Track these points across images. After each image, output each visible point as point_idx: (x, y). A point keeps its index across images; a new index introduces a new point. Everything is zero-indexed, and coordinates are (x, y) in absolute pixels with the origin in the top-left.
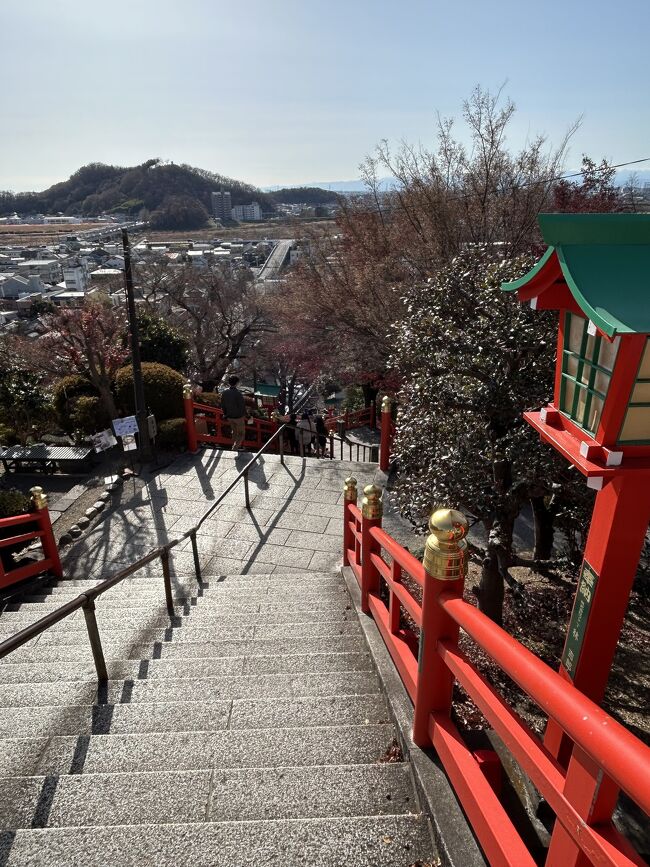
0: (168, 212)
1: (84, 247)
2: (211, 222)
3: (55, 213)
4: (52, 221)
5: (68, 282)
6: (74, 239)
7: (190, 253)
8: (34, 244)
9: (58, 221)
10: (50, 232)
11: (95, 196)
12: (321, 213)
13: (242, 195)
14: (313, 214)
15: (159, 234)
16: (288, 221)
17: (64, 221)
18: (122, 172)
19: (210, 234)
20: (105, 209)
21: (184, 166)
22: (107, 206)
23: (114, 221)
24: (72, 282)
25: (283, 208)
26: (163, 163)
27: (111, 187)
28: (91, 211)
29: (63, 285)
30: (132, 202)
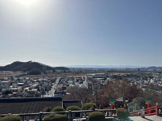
0: (33, 71)
1: (14, 78)
2: (42, 73)
3: (6, 71)
4: (6, 72)
5: (13, 86)
6: (12, 76)
7: (39, 80)
8: (2, 77)
9: (7, 72)
10: (5, 75)
11: (17, 67)
12: (65, 72)
13: (49, 68)
14: (63, 72)
15: (30, 75)
16: (59, 73)
17: (8, 72)
18: (23, 63)
19: (42, 76)
20: (18, 70)
21: (37, 62)
22: (19, 70)
23: (20, 73)
24: (14, 86)
25: (57, 70)
26: (33, 62)
27: (20, 66)
28: (15, 70)
29: (11, 87)
30: (25, 69)
